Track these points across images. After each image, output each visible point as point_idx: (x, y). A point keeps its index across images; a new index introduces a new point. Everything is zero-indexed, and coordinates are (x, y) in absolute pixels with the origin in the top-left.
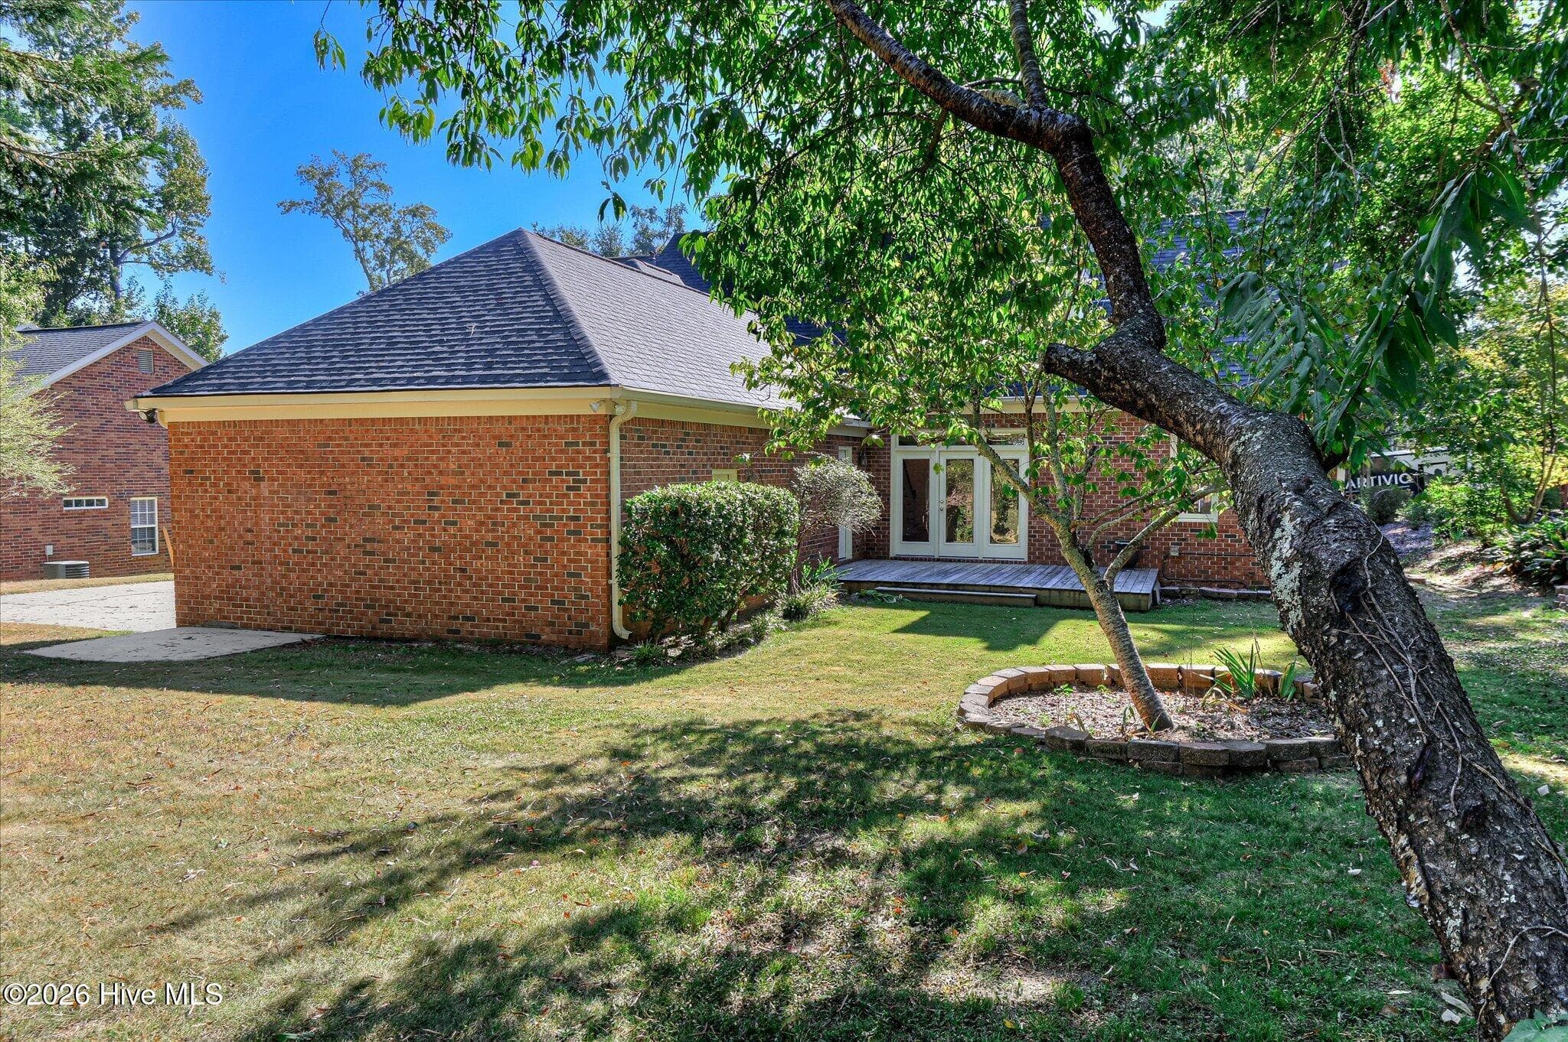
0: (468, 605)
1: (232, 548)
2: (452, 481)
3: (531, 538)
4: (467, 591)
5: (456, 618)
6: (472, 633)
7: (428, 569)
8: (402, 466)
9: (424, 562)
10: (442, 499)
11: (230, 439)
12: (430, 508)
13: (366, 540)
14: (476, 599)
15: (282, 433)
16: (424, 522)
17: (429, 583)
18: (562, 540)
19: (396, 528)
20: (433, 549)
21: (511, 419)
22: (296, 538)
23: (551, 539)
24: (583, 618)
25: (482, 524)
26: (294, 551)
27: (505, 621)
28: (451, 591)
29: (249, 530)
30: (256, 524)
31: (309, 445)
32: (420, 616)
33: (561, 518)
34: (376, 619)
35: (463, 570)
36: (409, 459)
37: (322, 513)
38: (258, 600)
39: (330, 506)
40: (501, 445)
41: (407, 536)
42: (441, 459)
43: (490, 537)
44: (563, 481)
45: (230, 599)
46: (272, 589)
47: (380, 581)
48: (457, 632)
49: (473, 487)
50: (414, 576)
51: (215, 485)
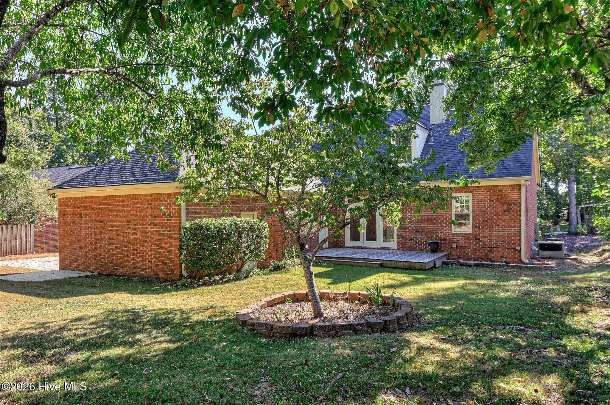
0: (138, 263)
1: (74, 242)
2: (134, 218)
3: (157, 239)
4: (138, 258)
5: (134, 268)
6: (139, 274)
7: (127, 250)
8: (121, 212)
9: (126, 247)
10: (132, 224)
11: (75, 204)
12: (128, 227)
13: (110, 239)
14: (141, 261)
15: (88, 201)
16: (126, 233)
17: (127, 255)
18: (166, 239)
19: (118, 235)
20: (129, 242)
21: (151, 195)
22: (91, 238)
23: (162, 239)
24: (172, 269)
25: (143, 233)
26: (91, 243)
27: (149, 269)
28: (133, 258)
29: (79, 236)
30: (81, 233)
31: (95, 205)
32: (125, 267)
33: (166, 231)
34: (112, 268)
35: (137, 250)
36: (123, 210)
37: (98, 229)
38: (81, 260)
39: (101, 227)
40: (148, 204)
41: (121, 238)
42: (132, 210)
43: (145, 238)
44: (166, 217)
45: (73, 260)
46: (84, 256)
47: (114, 254)
48: (135, 273)
49: (140, 220)
50: (123, 253)
51: (70, 220)
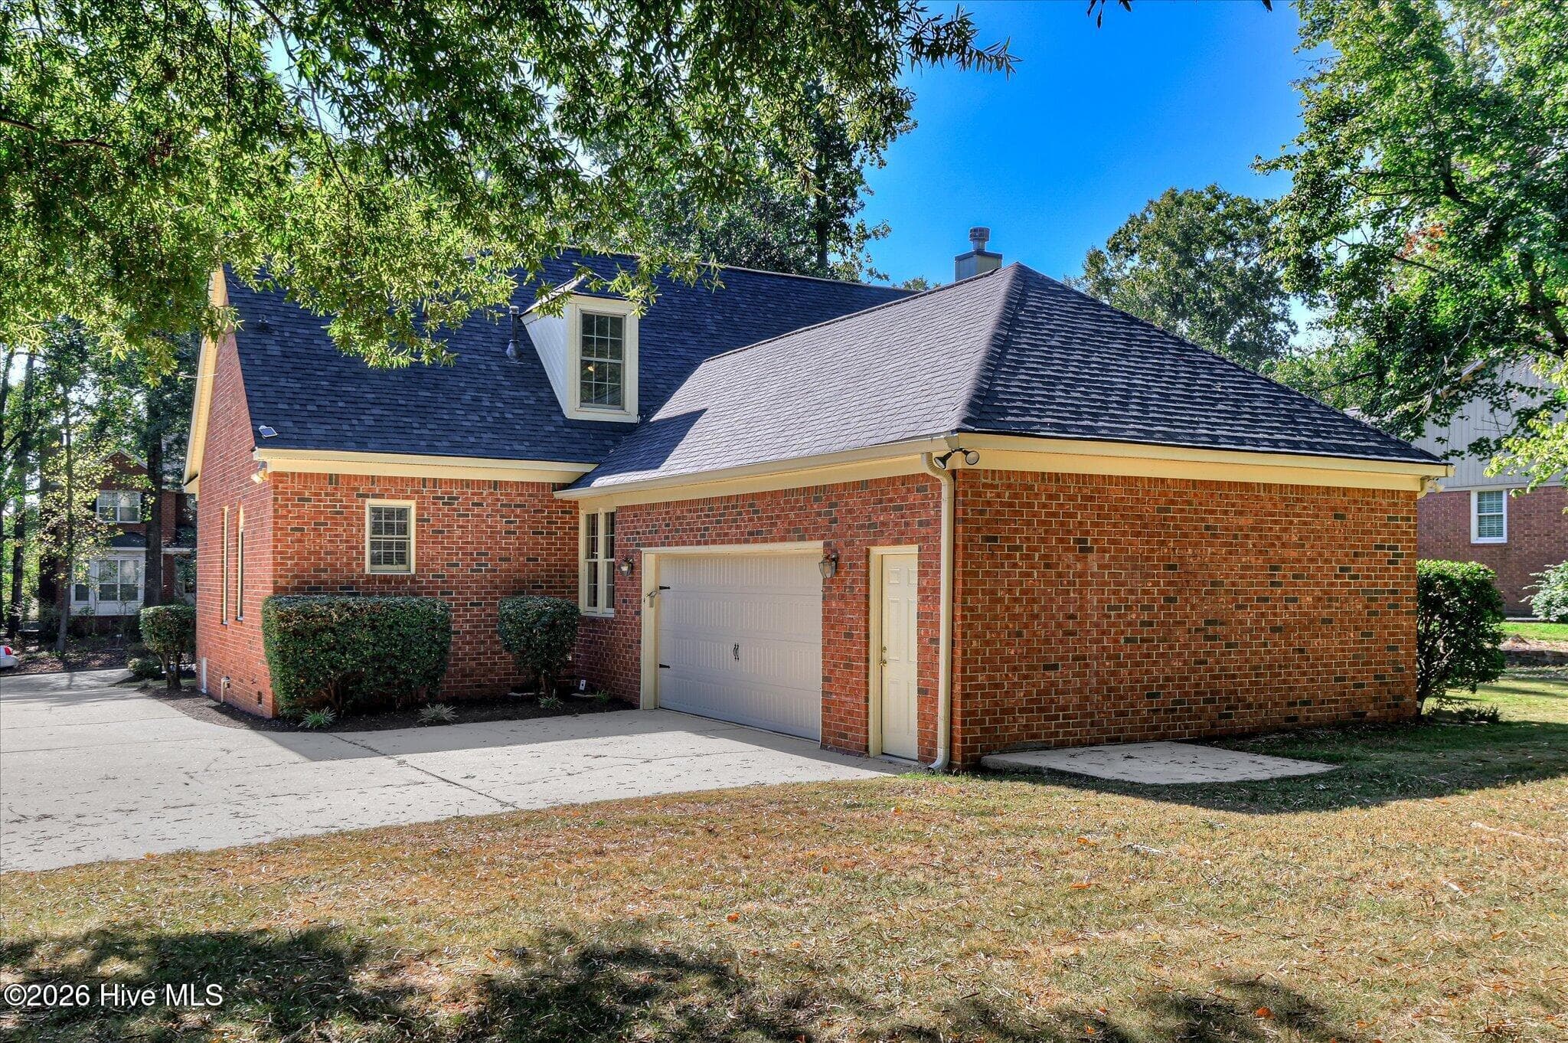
0: (1305, 689)
1: (1047, 641)
2: (1293, 554)
3: (1360, 614)
4: (1304, 674)
5: (1294, 704)
6: (1308, 718)
7: (1270, 652)
8: (1247, 537)
9: (1265, 645)
10: (1286, 572)
12: (1273, 584)
13: (1207, 623)
14: (1312, 680)
15: (1116, 492)
16: (1266, 600)
17: (1270, 667)
18: (1385, 614)
19: (1239, 607)
20: (1275, 630)
21: (1345, 491)
22: (1129, 624)
23: (1375, 613)
25: (1320, 599)
26: (1126, 640)
27: (1336, 701)
28: (1290, 674)
29: (1070, 617)
30: (1081, 608)
31: (1148, 509)
32: (1261, 706)
33: (1383, 592)
34: (1215, 713)
35: (1301, 651)
36: (1253, 529)
37: (1160, 593)
38: (1079, 707)
39: (1170, 583)
40: (1336, 517)
41: (1249, 617)
42: (1285, 530)
43: (1325, 613)
44: (1386, 555)
45: (1041, 710)
46: (1098, 691)
47: (1223, 669)
48: (1295, 719)
49: (1312, 560)
50: (1255, 660)
51: (1027, 557)
